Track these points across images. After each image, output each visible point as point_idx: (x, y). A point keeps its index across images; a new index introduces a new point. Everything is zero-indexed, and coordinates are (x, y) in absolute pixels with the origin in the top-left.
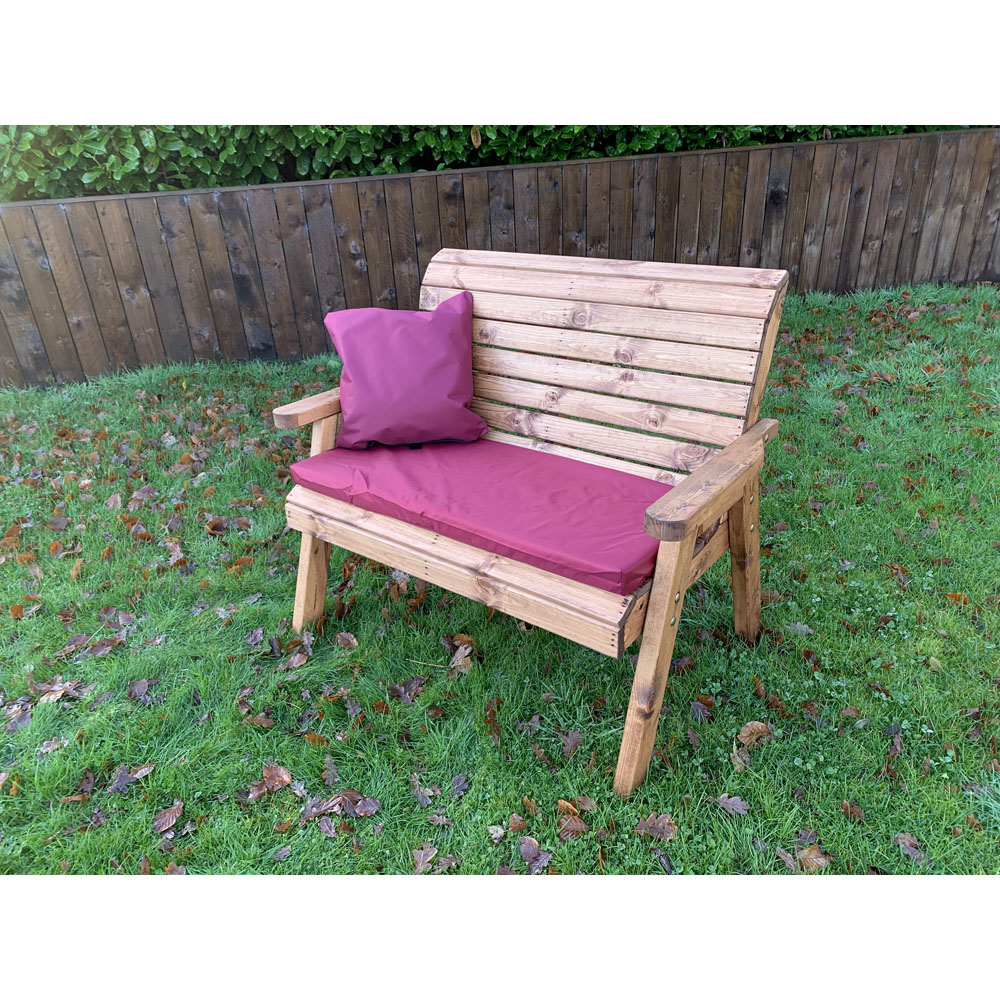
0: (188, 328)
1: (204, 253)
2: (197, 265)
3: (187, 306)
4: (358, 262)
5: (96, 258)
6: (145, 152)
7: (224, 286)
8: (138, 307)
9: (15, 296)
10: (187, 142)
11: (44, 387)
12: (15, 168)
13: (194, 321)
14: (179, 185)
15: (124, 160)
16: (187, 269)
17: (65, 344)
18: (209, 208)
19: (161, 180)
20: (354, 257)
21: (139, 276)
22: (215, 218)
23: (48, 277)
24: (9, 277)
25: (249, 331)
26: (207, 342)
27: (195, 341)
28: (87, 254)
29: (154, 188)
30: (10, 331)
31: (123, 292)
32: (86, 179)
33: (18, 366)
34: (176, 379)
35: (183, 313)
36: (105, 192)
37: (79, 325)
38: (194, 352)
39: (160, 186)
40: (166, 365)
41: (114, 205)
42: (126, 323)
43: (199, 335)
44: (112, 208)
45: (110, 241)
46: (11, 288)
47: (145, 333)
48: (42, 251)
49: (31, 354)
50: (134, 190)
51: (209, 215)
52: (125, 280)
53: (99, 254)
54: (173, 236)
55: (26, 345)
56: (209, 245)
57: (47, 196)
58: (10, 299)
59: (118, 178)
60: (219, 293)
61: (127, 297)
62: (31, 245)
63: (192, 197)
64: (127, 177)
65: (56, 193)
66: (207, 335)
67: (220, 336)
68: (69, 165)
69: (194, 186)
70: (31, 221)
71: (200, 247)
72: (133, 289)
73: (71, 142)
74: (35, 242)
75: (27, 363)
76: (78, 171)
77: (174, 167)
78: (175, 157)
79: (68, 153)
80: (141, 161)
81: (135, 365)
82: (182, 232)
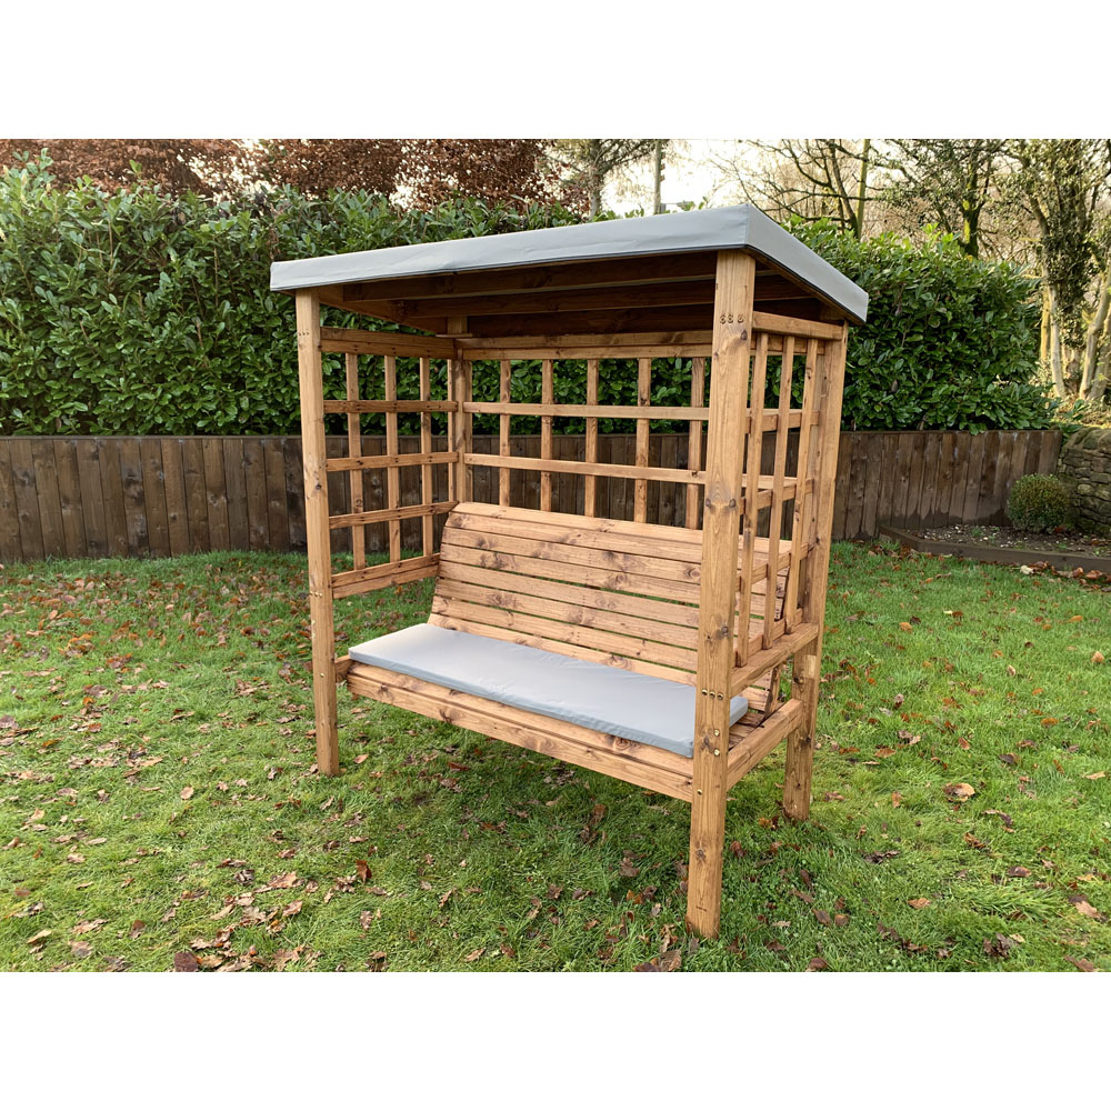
0: (249, 526)
1: (269, 477)
2: (263, 484)
3: (251, 511)
4: (377, 491)
5: (194, 475)
6: (241, 410)
7: (279, 500)
8: (218, 509)
9: (136, 494)
10: (270, 405)
11: (141, 558)
12: (156, 415)
13: (255, 523)
14: (260, 431)
15: (226, 414)
16: (256, 486)
17: (162, 530)
18: (278, 447)
19: (247, 428)
20: (375, 487)
21: (222, 489)
22: (280, 454)
23: (161, 484)
24: (135, 483)
25: (292, 530)
26: (262, 537)
27: (253, 536)
28: (190, 471)
29: (242, 433)
30: (128, 518)
31: (209, 498)
32: (200, 424)
33: (127, 543)
34: (234, 560)
35: (248, 515)
36: (209, 433)
37: (174, 518)
38: (250, 543)
39: (247, 432)
40: (230, 550)
41: (214, 441)
42: (206, 519)
43: (256, 532)
44: (212, 444)
45: (207, 464)
46: (134, 491)
47: (217, 528)
48: (161, 468)
49: (137, 535)
50: (230, 433)
51: (276, 453)
52: (212, 490)
53: (198, 470)
54: (250, 464)
55: (136, 529)
56: (273, 472)
57: (171, 433)
58: (132, 497)
59: (220, 425)
60: (276, 504)
61: (211, 501)
62: (154, 463)
63: (267, 440)
64: (226, 425)
65: (178, 431)
66: (262, 532)
67: (271, 534)
68: (190, 415)
69: (270, 432)
70: (158, 449)
71: (267, 472)
72: (216, 497)
73: (194, 401)
74: (157, 461)
75: (133, 541)
76: (196, 419)
77: (258, 420)
78: (260, 414)
79: (191, 408)
80: (238, 416)
81: (207, 549)
82: (256, 461)
